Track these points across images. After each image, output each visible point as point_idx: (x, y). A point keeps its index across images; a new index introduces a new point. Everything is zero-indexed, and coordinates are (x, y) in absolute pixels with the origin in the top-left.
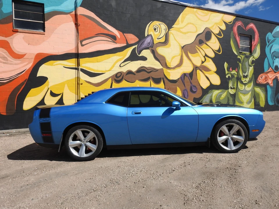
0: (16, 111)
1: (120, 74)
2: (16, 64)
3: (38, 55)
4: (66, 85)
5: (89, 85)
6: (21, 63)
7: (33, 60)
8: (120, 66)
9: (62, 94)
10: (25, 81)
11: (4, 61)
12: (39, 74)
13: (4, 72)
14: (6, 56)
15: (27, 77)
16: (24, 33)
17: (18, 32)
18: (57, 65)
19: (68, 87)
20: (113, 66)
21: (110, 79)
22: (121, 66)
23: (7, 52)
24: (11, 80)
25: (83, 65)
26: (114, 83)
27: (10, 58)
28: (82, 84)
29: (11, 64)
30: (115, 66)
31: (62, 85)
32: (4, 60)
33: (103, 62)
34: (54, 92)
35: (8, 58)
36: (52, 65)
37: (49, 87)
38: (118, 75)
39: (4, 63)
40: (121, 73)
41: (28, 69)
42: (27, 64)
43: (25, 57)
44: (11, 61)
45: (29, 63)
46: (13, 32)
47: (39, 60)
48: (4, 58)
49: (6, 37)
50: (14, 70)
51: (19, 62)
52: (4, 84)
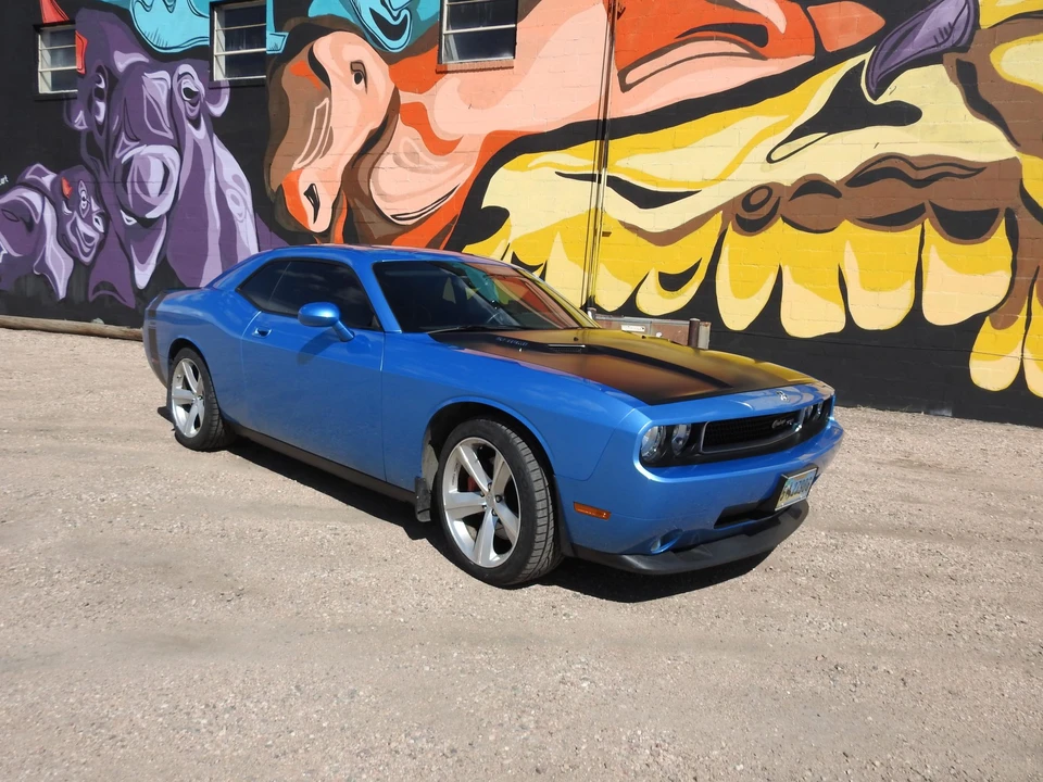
1: (766, 192)
2: (437, 172)
3: (492, 137)
4: (558, 238)
5: (634, 236)
6: (448, 167)
7: (476, 155)
8: (769, 159)
9: (542, 268)
11: (412, 165)
12: (487, 202)
13: (408, 195)
14: (417, 149)
15: (458, 211)
16: (461, 71)
17: (447, 72)
18: (538, 166)
19: (564, 243)
20: (738, 161)
21: (719, 217)
22: (774, 158)
24: (423, 219)
25: (618, 163)
26: (731, 234)
27: (425, 155)
28: (606, 234)
29: (426, 172)
30: (745, 160)
31: (547, 234)
32: (412, 160)
33: (696, 144)
34: (521, 258)
35: (421, 154)
36: (524, 168)
37: (510, 241)
38: (754, 200)
39: (413, 169)
40: (768, 189)
43: (459, 148)
44: (427, 164)
45: (466, 166)
46: (437, 73)
47: (491, 154)
48: (412, 155)
49: (420, 93)
50: (431, 189)
51: (444, 164)
52: (407, 229)
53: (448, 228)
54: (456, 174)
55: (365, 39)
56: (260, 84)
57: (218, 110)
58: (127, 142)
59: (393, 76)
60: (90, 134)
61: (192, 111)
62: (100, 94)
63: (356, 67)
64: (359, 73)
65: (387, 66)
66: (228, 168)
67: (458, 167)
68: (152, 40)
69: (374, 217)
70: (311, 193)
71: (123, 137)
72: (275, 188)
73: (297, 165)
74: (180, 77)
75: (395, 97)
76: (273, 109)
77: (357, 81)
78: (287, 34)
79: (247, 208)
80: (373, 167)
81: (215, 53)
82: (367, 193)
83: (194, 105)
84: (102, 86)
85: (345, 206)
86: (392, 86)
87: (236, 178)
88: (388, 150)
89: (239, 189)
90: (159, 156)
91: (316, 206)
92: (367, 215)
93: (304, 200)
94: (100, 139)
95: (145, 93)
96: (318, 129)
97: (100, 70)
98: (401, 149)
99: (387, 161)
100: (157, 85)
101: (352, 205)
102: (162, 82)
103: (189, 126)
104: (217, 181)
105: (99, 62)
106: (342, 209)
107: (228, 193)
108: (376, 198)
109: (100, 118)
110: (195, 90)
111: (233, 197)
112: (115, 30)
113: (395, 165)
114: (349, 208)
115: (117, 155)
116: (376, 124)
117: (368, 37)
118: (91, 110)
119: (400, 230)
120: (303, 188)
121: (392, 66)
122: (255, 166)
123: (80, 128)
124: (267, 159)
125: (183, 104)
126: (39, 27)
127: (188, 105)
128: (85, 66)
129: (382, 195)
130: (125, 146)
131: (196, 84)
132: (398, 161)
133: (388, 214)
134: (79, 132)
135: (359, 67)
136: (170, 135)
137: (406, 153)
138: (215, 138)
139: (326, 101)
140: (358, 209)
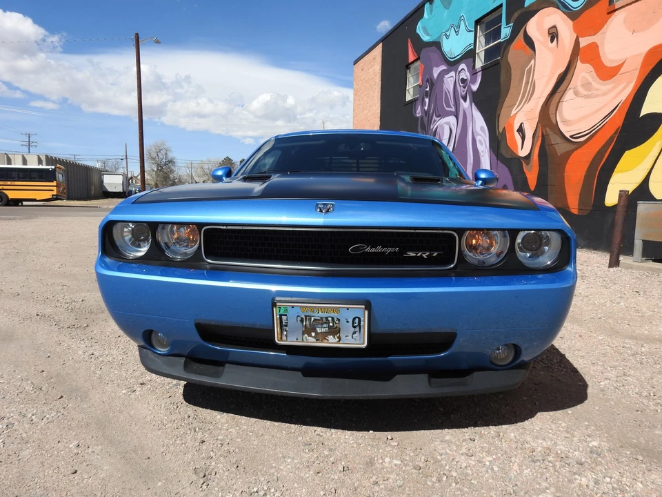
0: (593, 206)
2: (605, 94)
3: (652, 52)
6: (614, 88)
7: (637, 72)
10: (615, 133)
11: (586, 93)
12: (645, 110)
13: (583, 117)
14: (591, 80)
15: (620, 123)
17: (615, 10)
23: (593, 70)
24: (593, 134)
27: (596, 83)
29: (597, 96)
32: (588, 90)
35: (593, 83)
39: (587, 97)
41: (624, 98)
42: (624, 88)
43: (622, 71)
44: (597, 90)
45: (629, 83)
46: (608, 13)
47: (651, 67)
48: (587, 85)
49: (594, 34)
50: (600, 109)
51: (611, 86)
52: (581, 144)
53: (611, 139)
54: (621, 91)
55: (558, 8)
56: (497, 63)
57: (475, 87)
58: (436, 119)
59: (576, 29)
60: (422, 118)
61: (463, 91)
62: (427, 94)
63: (551, 32)
64: (553, 35)
65: (571, 22)
66: (478, 122)
67: (623, 86)
68: (449, 55)
69: (558, 140)
70: (521, 130)
71: (434, 116)
72: (501, 130)
73: (513, 112)
74: (460, 72)
75: (577, 43)
76: (503, 78)
77: (552, 41)
78: (512, 24)
79: (486, 147)
80: (559, 102)
81: (477, 52)
82: (554, 122)
83: (464, 88)
84: (428, 89)
85: (541, 135)
86: (575, 36)
87: (482, 128)
88: (569, 87)
89: (483, 135)
90: (448, 123)
91: (523, 138)
92: (554, 139)
93: (517, 134)
94: (425, 119)
95: (444, 87)
96: (527, 83)
97: (427, 81)
98: (579, 84)
99: (569, 95)
100: (449, 81)
101: (544, 133)
102: (451, 79)
103: (462, 101)
104: (473, 132)
105: (428, 76)
106: (539, 137)
107: (478, 138)
108: (561, 125)
109: (426, 108)
110: (465, 78)
111: (480, 141)
112: (434, 55)
113: (574, 96)
114: (543, 136)
115: (432, 127)
116: (562, 69)
117: (560, 5)
118: (423, 103)
119: (576, 146)
120: (516, 127)
121: (575, 21)
122: (491, 119)
123: (418, 115)
124: (498, 113)
125: (460, 89)
126: (408, 67)
127: (462, 88)
128: (422, 81)
129: (564, 122)
130: (435, 121)
131: (466, 75)
132: (576, 93)
133: (568, 135)
134: (418, 118)
135: (554, 30)
136: (453, 109)
137: (582, 85)
138: (473, 104)
139: (533, 61)
140: (548, 135)
